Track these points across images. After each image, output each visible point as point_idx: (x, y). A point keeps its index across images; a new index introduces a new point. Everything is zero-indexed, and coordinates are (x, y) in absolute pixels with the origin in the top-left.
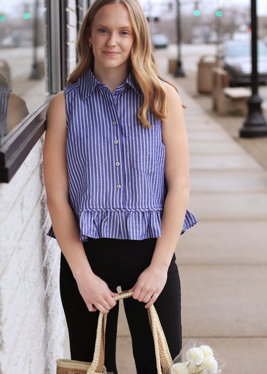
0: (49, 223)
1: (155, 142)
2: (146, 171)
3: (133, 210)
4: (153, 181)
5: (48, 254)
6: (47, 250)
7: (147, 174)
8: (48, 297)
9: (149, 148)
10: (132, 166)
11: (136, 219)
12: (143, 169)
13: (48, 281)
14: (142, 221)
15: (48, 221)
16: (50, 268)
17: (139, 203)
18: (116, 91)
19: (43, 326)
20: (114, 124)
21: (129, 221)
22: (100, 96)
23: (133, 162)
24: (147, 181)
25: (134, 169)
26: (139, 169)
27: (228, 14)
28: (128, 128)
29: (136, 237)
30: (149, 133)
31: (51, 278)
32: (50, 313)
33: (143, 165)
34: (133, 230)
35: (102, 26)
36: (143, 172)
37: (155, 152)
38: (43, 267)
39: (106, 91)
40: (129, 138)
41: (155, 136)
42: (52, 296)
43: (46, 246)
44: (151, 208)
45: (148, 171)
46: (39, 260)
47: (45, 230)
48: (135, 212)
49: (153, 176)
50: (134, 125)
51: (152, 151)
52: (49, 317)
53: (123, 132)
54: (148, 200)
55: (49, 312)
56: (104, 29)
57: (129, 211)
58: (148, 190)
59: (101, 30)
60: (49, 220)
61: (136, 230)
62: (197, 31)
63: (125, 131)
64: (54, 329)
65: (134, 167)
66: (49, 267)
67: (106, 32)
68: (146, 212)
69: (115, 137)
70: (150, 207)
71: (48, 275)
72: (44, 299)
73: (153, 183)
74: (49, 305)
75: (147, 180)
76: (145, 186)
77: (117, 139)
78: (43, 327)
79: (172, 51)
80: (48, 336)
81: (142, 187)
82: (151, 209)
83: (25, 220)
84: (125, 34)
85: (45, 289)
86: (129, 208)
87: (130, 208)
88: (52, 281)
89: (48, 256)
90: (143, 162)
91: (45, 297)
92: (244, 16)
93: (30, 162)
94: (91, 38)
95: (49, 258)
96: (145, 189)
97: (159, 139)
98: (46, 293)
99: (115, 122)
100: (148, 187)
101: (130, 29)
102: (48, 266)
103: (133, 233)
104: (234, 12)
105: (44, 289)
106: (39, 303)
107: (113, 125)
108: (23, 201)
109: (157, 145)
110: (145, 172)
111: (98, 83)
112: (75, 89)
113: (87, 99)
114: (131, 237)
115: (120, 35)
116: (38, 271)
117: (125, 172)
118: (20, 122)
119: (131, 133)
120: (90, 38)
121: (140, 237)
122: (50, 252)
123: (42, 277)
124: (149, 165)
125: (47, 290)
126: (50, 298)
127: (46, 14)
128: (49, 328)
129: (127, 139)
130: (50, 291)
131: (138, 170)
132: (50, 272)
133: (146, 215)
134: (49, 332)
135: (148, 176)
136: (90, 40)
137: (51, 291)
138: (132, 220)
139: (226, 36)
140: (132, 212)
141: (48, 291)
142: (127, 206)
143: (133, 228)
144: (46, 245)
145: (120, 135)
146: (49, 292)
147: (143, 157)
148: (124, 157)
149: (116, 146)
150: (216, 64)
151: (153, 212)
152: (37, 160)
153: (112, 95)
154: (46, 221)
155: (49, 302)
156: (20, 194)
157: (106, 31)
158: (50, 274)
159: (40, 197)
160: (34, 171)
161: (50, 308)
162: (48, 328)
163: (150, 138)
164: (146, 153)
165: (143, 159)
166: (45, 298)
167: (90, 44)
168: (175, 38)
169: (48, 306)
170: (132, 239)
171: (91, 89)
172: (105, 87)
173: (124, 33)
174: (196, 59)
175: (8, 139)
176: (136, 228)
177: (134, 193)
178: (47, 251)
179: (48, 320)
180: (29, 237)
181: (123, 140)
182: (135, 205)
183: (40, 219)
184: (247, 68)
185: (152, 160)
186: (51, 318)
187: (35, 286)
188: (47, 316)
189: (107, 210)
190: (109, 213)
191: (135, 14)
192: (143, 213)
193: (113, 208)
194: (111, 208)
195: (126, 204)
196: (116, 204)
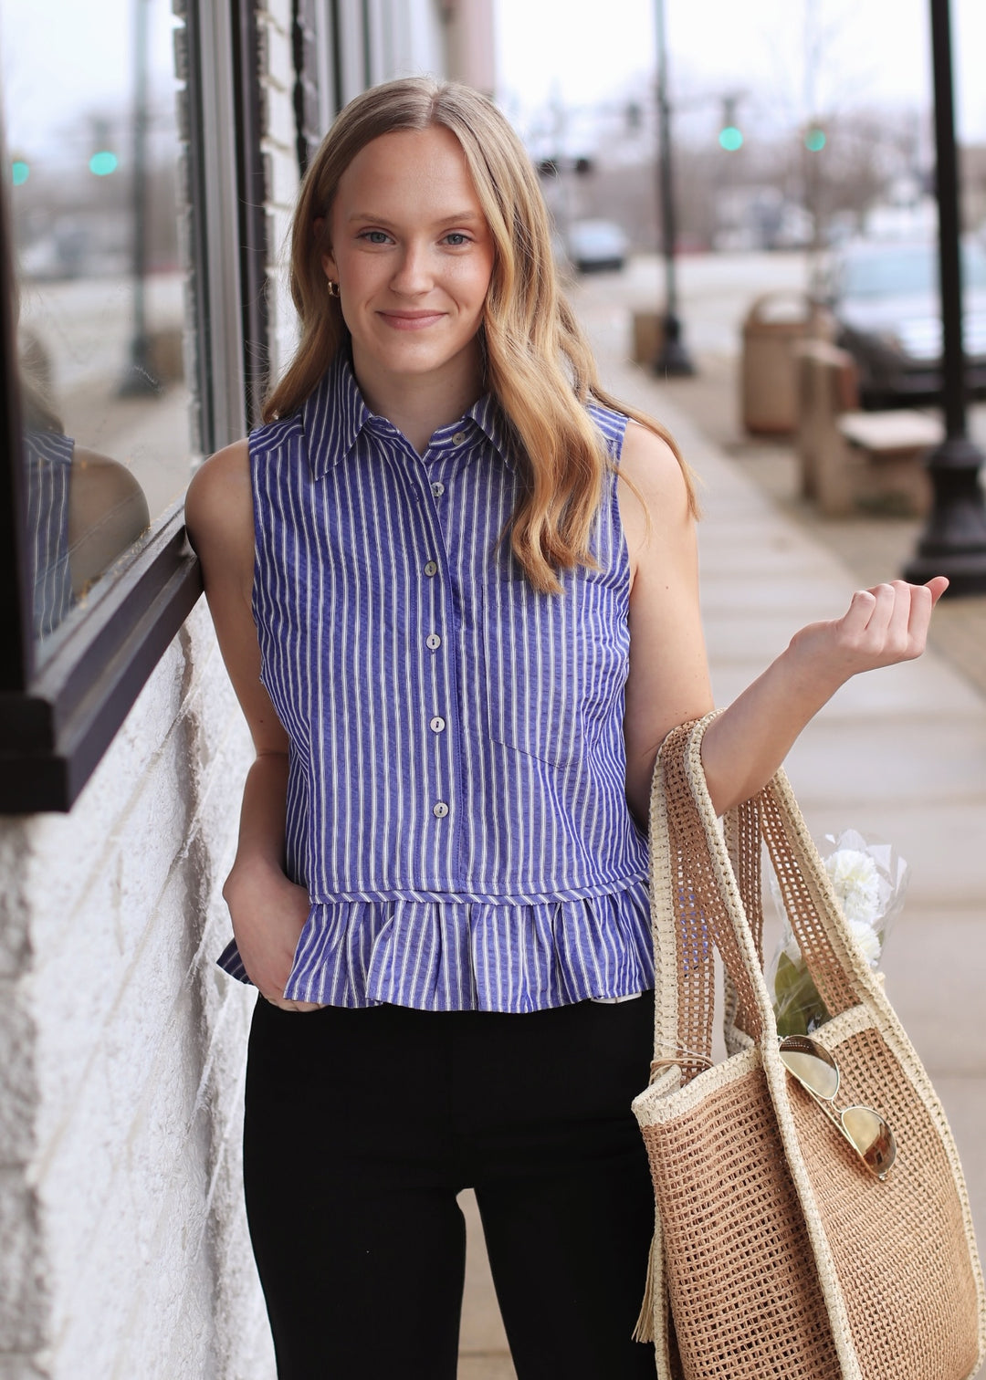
0: (216, 946)
1: (580, 643)
2: (542, 754)
3: (491, 898)
4: (571, 790)
5: (214, 1061)
6: (208, 1048)
7: (547, 765)
8: (218, 1222)
9: (558, 666)
10: (490, 732)
11: (502, 935)
12: (533, 745)
13: (215, 1164)
14: (529, 941)
15: (211, 939)
16: (220, 1113)
17: (514, 874)
18: (433, 448)
19: (200, 1335)
20: (429, 574)
21: (480, 939)
22: (379, 465)
23: (496, 720)
24: (546, 790)
25: (498, 746)
26: (515, 745)
27: (846, 142)
28: (478, 592)
30: (556, 609)
31: (226, 1150)
32: (226, 1280)
33: (533, 731)
34: (492, 972)
35: (371, 219)
36: (530, 759)
37: (580, 680)
38: (195, 1111)
39: (399, 447)
40: (481, 629)
41: (579, 620)
42: (231, 1215)
43: (206, 1033)
44: (560, 892)
45: (553, 752)
46: (181, 1086)
47: (201, 973)
48: (500, 908)
49: (573, 771)
50: (504, 581)
51: (570, 676)
52: (222, 1296)
53: (462, 603)
54: (548, 860)
55: (220, 1278)
56: (379, 231)
57: (479, 901)
58: (549, 825)
59: (367, 234)
60: (216, 935)
61: (505, 977)
62: (735, 205)
63: (468, 602)
64: (241, 1339)
65: (496, 738)
66: (219, 1109)
67: (388, 240)
68: (543, 905)
69: (429, 623)
70: (556, 888)
71: (215, 1140)
72: (203, 1231)
73: (569, 797)
74: (221, 1253)
75: (545, 785)
76: (538, 809)
77: (439, 632)
78: (202, 1338)
79: (645, 279)
80: (221, 1367)
81: (526, 815)
82: (559, 896)
83: (129, 941)
84: (461, 243)
85: (207, 1193)
86: (477, 893)
87: (482, 889)
88: (230, 1159)
89: (212, 1070)
90: (533, 719)
91: (207, 1224)
92: (907, 146)
93: (142, 725)
94: (333, 261)
95: (217, 1076)
96: (538, 824)
97: (594, 636)
98: (209, 1208)
99: (433, 564)
100: (548, 811)
101: (474, 222)
102: (215, 1107)
103: (493, 984)
104: (869, 131)
105: (202, 1197)
106: (184, 1248)
107: (426, 578)
108: (120, 871)
109: (590, 657)
110: (537, 755)
111: (371, 416)
112: (286, 440)
113: (330, 476)
114: (485, 998)
115: (441, 247)
116: (180, 1128)
117: (464, 754)
118: (104, 574)
119: (491, 608)
120: (330, 263)
121: (518, 1003)
122: (219, 1053)
123: (193, 1149)
124: (555, 729)
125: (214, 1195)
126: (223, 1226)
127: (185, 165)
128: (223, 1339)
129: (475, 632)
130: (223, 1197)
131: (510, 749)
132: (221, 1129)
133: (544, 916)
134: (223, 1351)
135: (551, 773)
136: (330, 270)
137: (228, 1201)
138: (490, 938)
139: (842, 224)
140: (487, 908)
141: (215, 1199)
142: (470, 884)
143: (492, 966)
144: (207, 1028)
145: (448, 614)
146: (219, 1204)
147: (533, 699)
148: (460, 698)
149: (433, 657)
150: (806, 328)
151: (567, 904)
152: (169, 712)
153: (420, 466)
154: (204, 937)
155: (222, 1239)
156: (109, 845)
157: (385, 236)
158: (222, 1135)
159: (179, 853)
160: (158, 755)
161: (226, 1262)
162: (219, 1340)
163: (560, 630)
164: (546, 684)
165: (533, 708)
166: (208, 1227)
167: (330, 284)
168: (654, 233)
169: (218, 1256)
170: (489, 1009)
171: (344, 440)
172: (395, 435)
173: (455, 240)
174: (735, 311)
175: (63, 646)
176: (504, 969)
177: (498, 836)
178: (211, 1051)
179: (218, 1309)
180: (145, 1003)
181: (457, 635)
182: (501, 882)
183: (181, 933)
184: (923, 340)
185: (569, 711)
186: (230, 1299)
187: (171, 1186)
188: (215, 1295)
189: (394, 896)
190: (400, 906)
191: (493, 162)
192: (530, 909)
193: (419, 890)
194: (412, 887)
195: (466, 875)
196: (430, 876)
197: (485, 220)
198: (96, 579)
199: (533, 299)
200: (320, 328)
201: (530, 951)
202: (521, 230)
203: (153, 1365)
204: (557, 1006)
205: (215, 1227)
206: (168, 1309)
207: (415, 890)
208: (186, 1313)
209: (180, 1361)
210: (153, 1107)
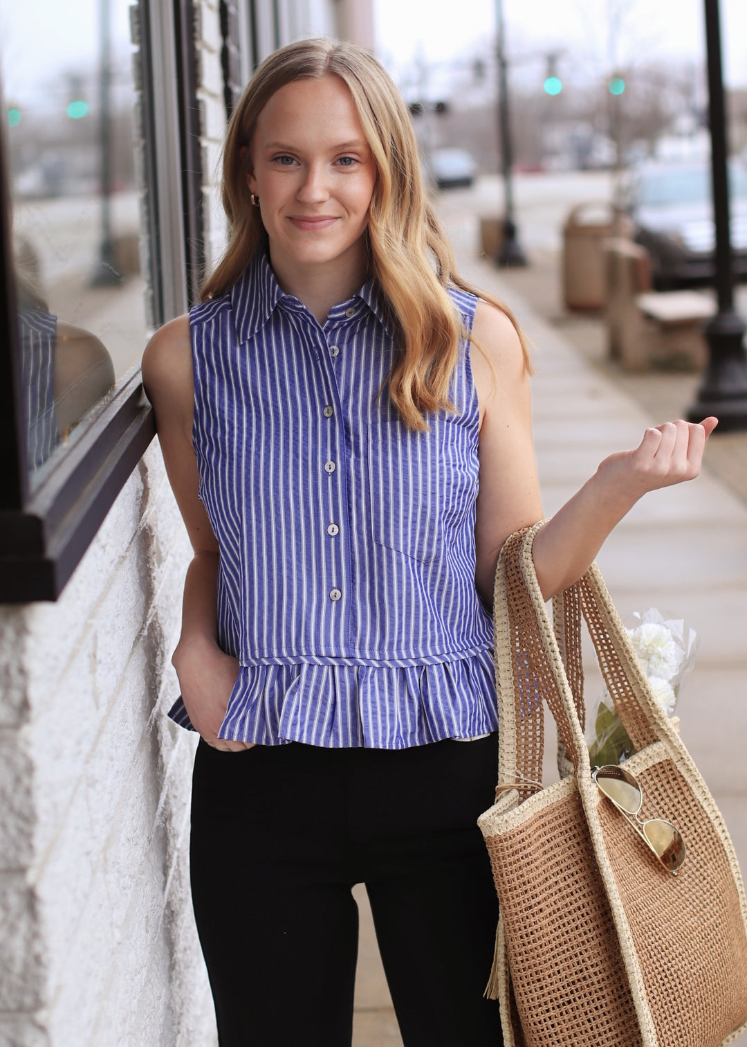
0: (169, 702)
1: (441, 468)
3: (374, 662)
4: (433, 580)
5: (168, 789)
6: (164, 779)
7: (416, 561)
8: (173, 912)
10: (373, 537)
12: (406, 546)
13: (171, 867)
14: (402, 695)
15: (165, 697)
16: (174, 829)
17: (391, 644)
18: (331, 319)
19: (160, 997)
20: (327, 415)
21: (365, 693)
22: (289, 332)
23: (377, 527)
24: (415, 580)
25: (379, 546)
26: (392, 546)
27: (641, 87)
28: (364, 429)
29: (384, 740)
31: (178, 857)
32: (179, 955)
33: (405, 535)
34: (375, 718)
35: (282, 146)
36: (403, 556)
38: (154, 827)
39: (305, 319)
40: (366, 457)
42: (183, 906)
43: (162, 768)
44: (425, 657)
45: (420, 551)
46: (144, 808)
47: (158, 723)
48: (380, 669)
49: (436, 566)
50: (384, 421)
52: (177, 968)
53: (352, 438)
54: (416, 633)
55: (175, 954)
56: (288, 155)
57: (365, 664)
58: (417, 607)
59: (279, 158)
60: (169, 694)
62: (556, 137)
63: (357, 436)
64: (191, 1000)
65: (377, 540)
66: (173, 825)
67: (294, 162)
68: (412, 667)
69: (327, 453)
70: (422, 655)
71: (170, 849)
72: (161, 919)
73: (433, 585)
74: (175, 935)
75: (415, 576)
76: (409, 594)
77: (334, 460)
78: (162, 1000)
79: (489, 193)
80: (176, 1022)
81: (400, 598)
82: (425, 660)
83: (103, 699)
84: (350, 164)
85: (164, 889)
86: (363, 658)
87: (366, 655)
88: (181, 864)
89: (167, 796)
90: (406, 526)
91: (165, 913)
92: (687, 90)
93: (111, 534)
94: (255, 179)
95: (171, 801)
96: (408, 606)
98: (166, 901)
99: (330, 408)
101: (360, 148)
102: (169, 824)
103: (375, 727)
104: (658, 79)
105: (161, 893)
106: (147, 932)
107: (325, 418)
108: (95, 646)
110: (409, 553)
111: (283, 295)
113: (251, 341)
114: (369, 738)
115: (333, 167)
116: (143, 841)
117: (353, 552)
118: (81, 421)
119: (374, 442)
120: (252, 180)
121: (394, 742)
122: (172, 783)
123: (153, 856)
124: (422, 534)
125: (170, 891)
126: (176, 915)
127: (139, 109)
128: (178, 1000)
129: (362, 459)
130: (176, 893)
131: (389, 549)
132: (174, 840)
133: (413, 676)
134: (178, 1009)
135: (419, 567)
136: (253, 186)
137: (180, 895)
138: (373, 692)
139: (637, 150)
140: (371, 669)
141: (171, 894)
142: (357, 651)
143: (374, 713)
144: (163, 764)
145: (341, 446)
146: (173, 898)
147: (406, 510)
148: (350, 509)
149: (330, 479)
150: (611, 229)
151: (430, 667)
152: (131, 524)
153: (321, 333)
154: (160, 695)
155: (176, 924)
156: (87, 626)
157: (293, 159)
158: (175, 845)
159: (140, 631)
160: (123, 557)
161: (179, 942)
162: (174, 1001)
163: (426, 458)
165: (406, 518)
166: (165, 915)
167: (253, 196)
168: (495, 157)
169: (173, 937)
170: (373, 746)
171: (263, 314)
172: (302, 309)
173: (345, 161)
174: (558, 216)
175: (50, 475)
176: (384, 715)
177: (379, 612)
178: (166, 782)
179: (174, 977)
180: (116, 746)
181: (348, 462)
182: (381, 649)
183: (143, 693)
184: (700, 237)
185: (433, 520)
186: (182, 970)
187: (137, 885)
188: (172, 967)
189: (300, 660)
190: (305, 668)
191: (374, 102)
192: (403, 670)
193: (319, 656)
194: (314, 653)
195: (354, 644)
196: (327, 645)
197: (368, 147)
198: (75, 424)
199: (406, 207)
200: (245, 230)
201: (402, 702)
202: (396, 154)
203: (125, 1020)
204: (422, 744)
205: (170, 916)
206: (136, 978)
207: (316, 656)
208: (149, 981)
209: (145, 1016)
210: (123, 825)
